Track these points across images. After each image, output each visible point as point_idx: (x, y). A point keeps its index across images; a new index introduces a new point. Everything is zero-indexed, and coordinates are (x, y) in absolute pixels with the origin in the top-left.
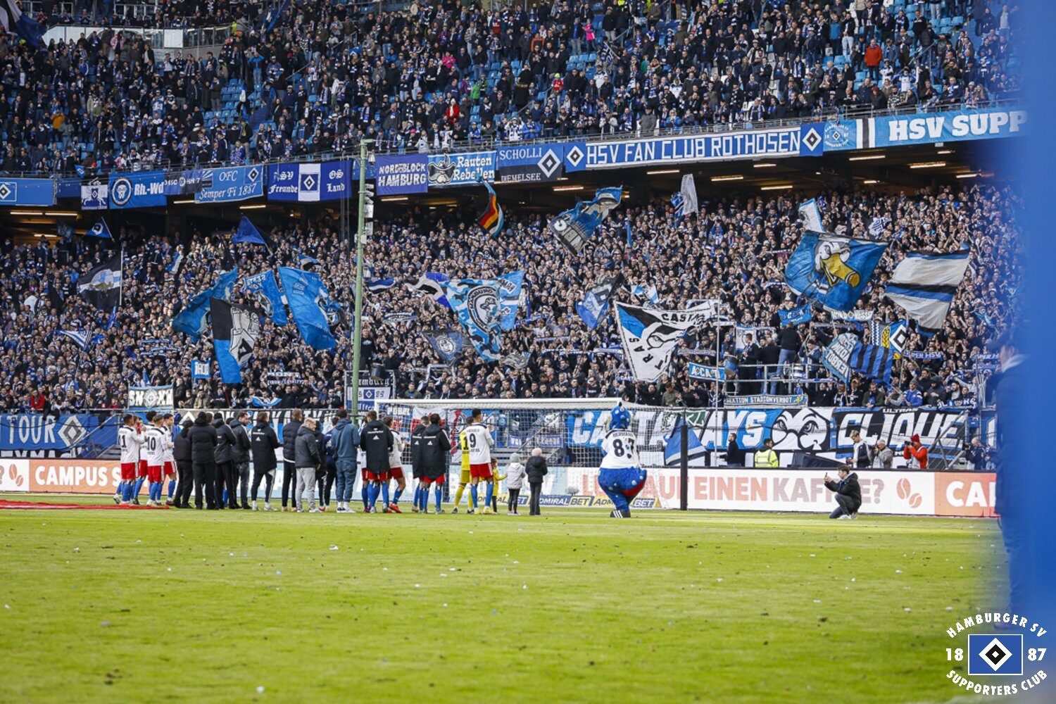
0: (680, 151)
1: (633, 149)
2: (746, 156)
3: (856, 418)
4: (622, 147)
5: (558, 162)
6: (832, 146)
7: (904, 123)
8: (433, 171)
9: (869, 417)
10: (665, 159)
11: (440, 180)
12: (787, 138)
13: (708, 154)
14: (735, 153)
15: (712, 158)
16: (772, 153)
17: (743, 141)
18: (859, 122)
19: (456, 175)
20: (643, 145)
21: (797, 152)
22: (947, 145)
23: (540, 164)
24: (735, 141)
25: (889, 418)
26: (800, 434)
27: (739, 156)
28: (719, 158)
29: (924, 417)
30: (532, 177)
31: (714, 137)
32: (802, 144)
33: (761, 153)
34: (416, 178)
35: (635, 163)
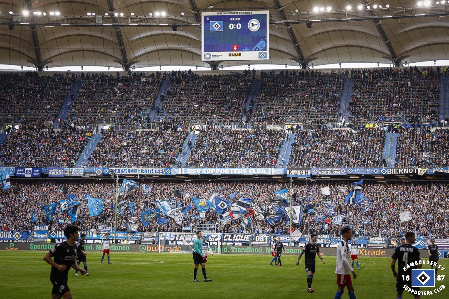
0: (135, 172)
1: (122, 170)
2: (151, 174)
3: (228, 235)
4: (119, 170)
5: (102, 172)
6: (173, 173)
7: (191, 170)
8: (66, 172)
9: (230, 235)
10: (130, 173)
11: (68, 174)
12: (162, 171)
13: (142, 172)
14: (149, 173)
15: (143, 174)
16: (158, 174)
17: (151, 170)
18: (180, 169)
19: (73, 173)
20: (125, 170)
21: (165, 174)
22: (201, 175)
23: (96, 172)
24: (149, 170)
25: (235, 236)
26: (215, 238)
27: (150, 174)
28: (144, 174)
29: (243, 235)
30: (94, 175)
31: (144, 169)
32: (166, 172)
33: (155, 174)
34: (60, 173)
35: (123, 174)
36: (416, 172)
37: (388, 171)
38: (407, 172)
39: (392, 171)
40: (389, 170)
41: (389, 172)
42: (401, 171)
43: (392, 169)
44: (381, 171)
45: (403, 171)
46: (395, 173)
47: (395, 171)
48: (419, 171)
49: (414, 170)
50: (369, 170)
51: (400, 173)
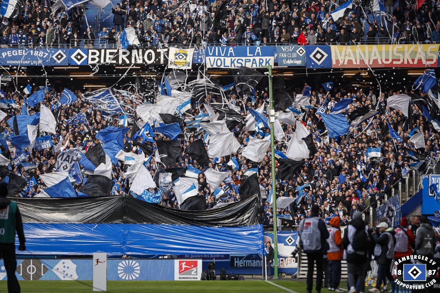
36: (162, 61)
37: (91, 56)
38: (140, 62)
39: (99, 57)
40: (94, 54)
41: (93, 59)
42: (124, 57)
43: (100, 51)
44: (73, 57)
45: (129, 57)
46: (108, 61)
47: (108, 56)
48: (171, 58)
49: (158, 55)
50: (41, 54)
51: (120, 62)
